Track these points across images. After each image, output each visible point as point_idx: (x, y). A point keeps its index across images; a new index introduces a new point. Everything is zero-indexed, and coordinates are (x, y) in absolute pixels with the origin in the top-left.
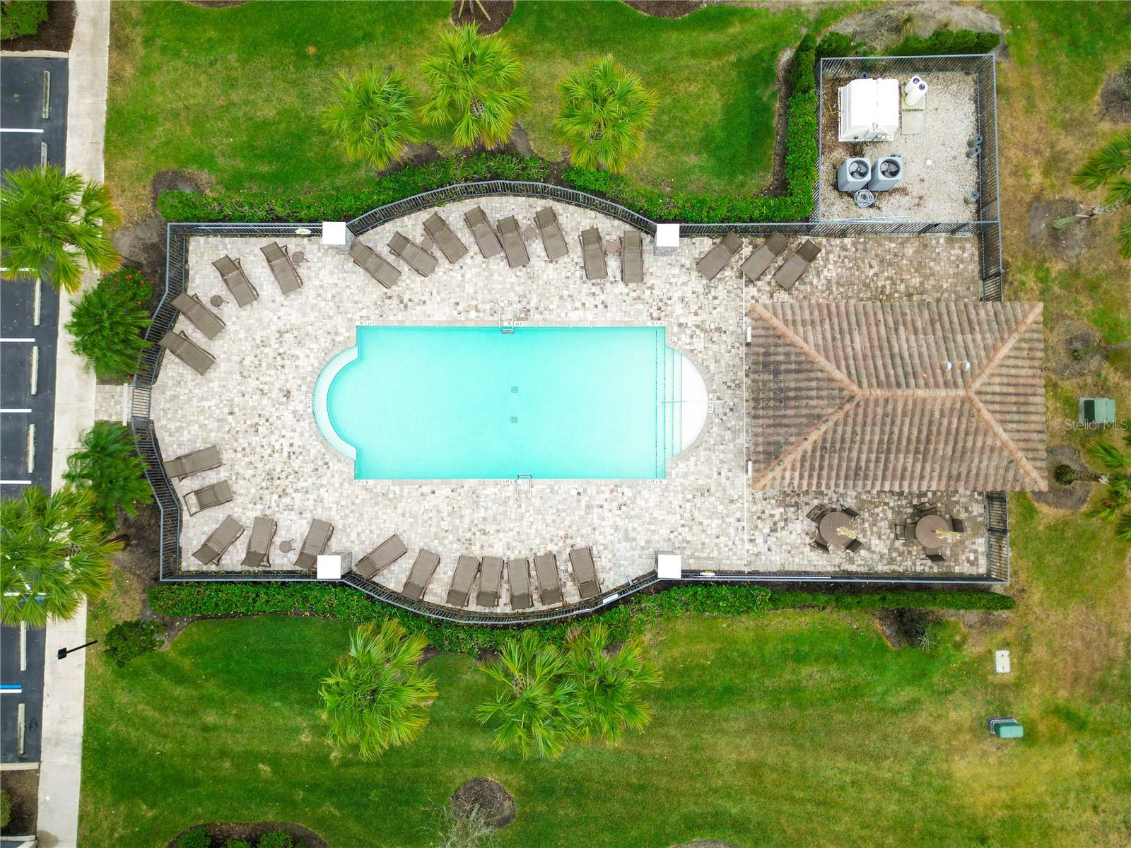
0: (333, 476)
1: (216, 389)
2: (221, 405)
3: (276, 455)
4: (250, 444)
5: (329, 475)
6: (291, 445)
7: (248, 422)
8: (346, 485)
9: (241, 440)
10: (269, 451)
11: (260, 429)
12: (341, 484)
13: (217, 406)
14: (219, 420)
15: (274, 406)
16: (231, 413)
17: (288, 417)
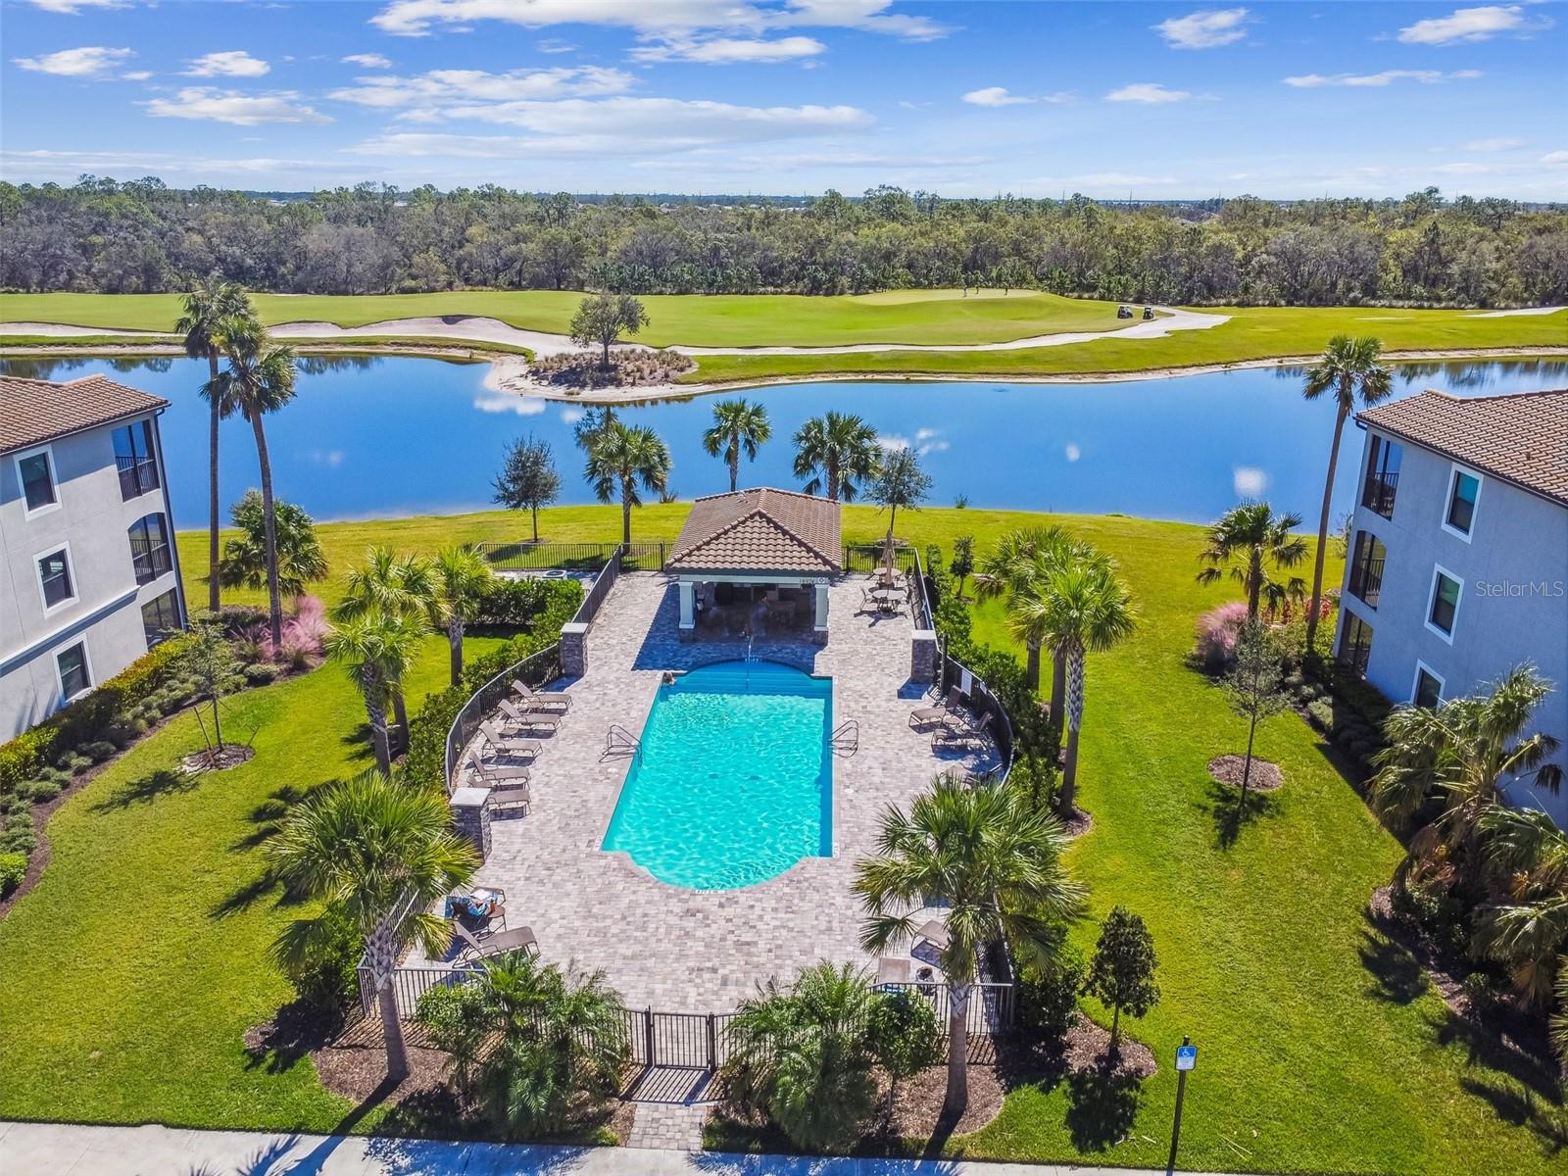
0: (827, 874)
1: (669, 986)
2: (698, 981)
3: (791, 924)
4: (770, 951)
5: (825, 877)
6: (775, 910)
7: (733, 952)
8: (839, 863)
9: (762, 960)
10: (784, 932)
11: (745, 938)
12: (840, 867)
13: (697, 986)
14: (725, 982)
15: (708, 926)
16: (714, 970)
17: (729, 911)
